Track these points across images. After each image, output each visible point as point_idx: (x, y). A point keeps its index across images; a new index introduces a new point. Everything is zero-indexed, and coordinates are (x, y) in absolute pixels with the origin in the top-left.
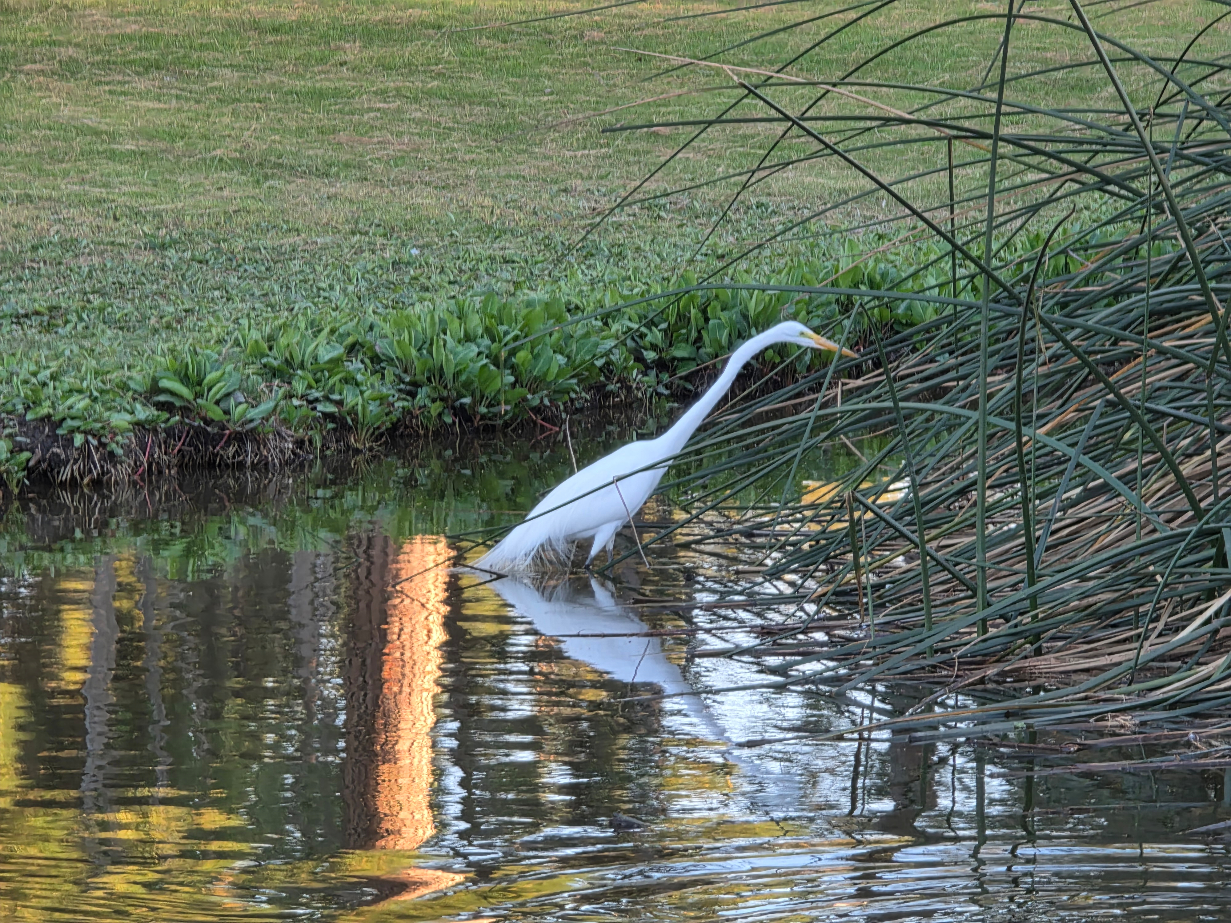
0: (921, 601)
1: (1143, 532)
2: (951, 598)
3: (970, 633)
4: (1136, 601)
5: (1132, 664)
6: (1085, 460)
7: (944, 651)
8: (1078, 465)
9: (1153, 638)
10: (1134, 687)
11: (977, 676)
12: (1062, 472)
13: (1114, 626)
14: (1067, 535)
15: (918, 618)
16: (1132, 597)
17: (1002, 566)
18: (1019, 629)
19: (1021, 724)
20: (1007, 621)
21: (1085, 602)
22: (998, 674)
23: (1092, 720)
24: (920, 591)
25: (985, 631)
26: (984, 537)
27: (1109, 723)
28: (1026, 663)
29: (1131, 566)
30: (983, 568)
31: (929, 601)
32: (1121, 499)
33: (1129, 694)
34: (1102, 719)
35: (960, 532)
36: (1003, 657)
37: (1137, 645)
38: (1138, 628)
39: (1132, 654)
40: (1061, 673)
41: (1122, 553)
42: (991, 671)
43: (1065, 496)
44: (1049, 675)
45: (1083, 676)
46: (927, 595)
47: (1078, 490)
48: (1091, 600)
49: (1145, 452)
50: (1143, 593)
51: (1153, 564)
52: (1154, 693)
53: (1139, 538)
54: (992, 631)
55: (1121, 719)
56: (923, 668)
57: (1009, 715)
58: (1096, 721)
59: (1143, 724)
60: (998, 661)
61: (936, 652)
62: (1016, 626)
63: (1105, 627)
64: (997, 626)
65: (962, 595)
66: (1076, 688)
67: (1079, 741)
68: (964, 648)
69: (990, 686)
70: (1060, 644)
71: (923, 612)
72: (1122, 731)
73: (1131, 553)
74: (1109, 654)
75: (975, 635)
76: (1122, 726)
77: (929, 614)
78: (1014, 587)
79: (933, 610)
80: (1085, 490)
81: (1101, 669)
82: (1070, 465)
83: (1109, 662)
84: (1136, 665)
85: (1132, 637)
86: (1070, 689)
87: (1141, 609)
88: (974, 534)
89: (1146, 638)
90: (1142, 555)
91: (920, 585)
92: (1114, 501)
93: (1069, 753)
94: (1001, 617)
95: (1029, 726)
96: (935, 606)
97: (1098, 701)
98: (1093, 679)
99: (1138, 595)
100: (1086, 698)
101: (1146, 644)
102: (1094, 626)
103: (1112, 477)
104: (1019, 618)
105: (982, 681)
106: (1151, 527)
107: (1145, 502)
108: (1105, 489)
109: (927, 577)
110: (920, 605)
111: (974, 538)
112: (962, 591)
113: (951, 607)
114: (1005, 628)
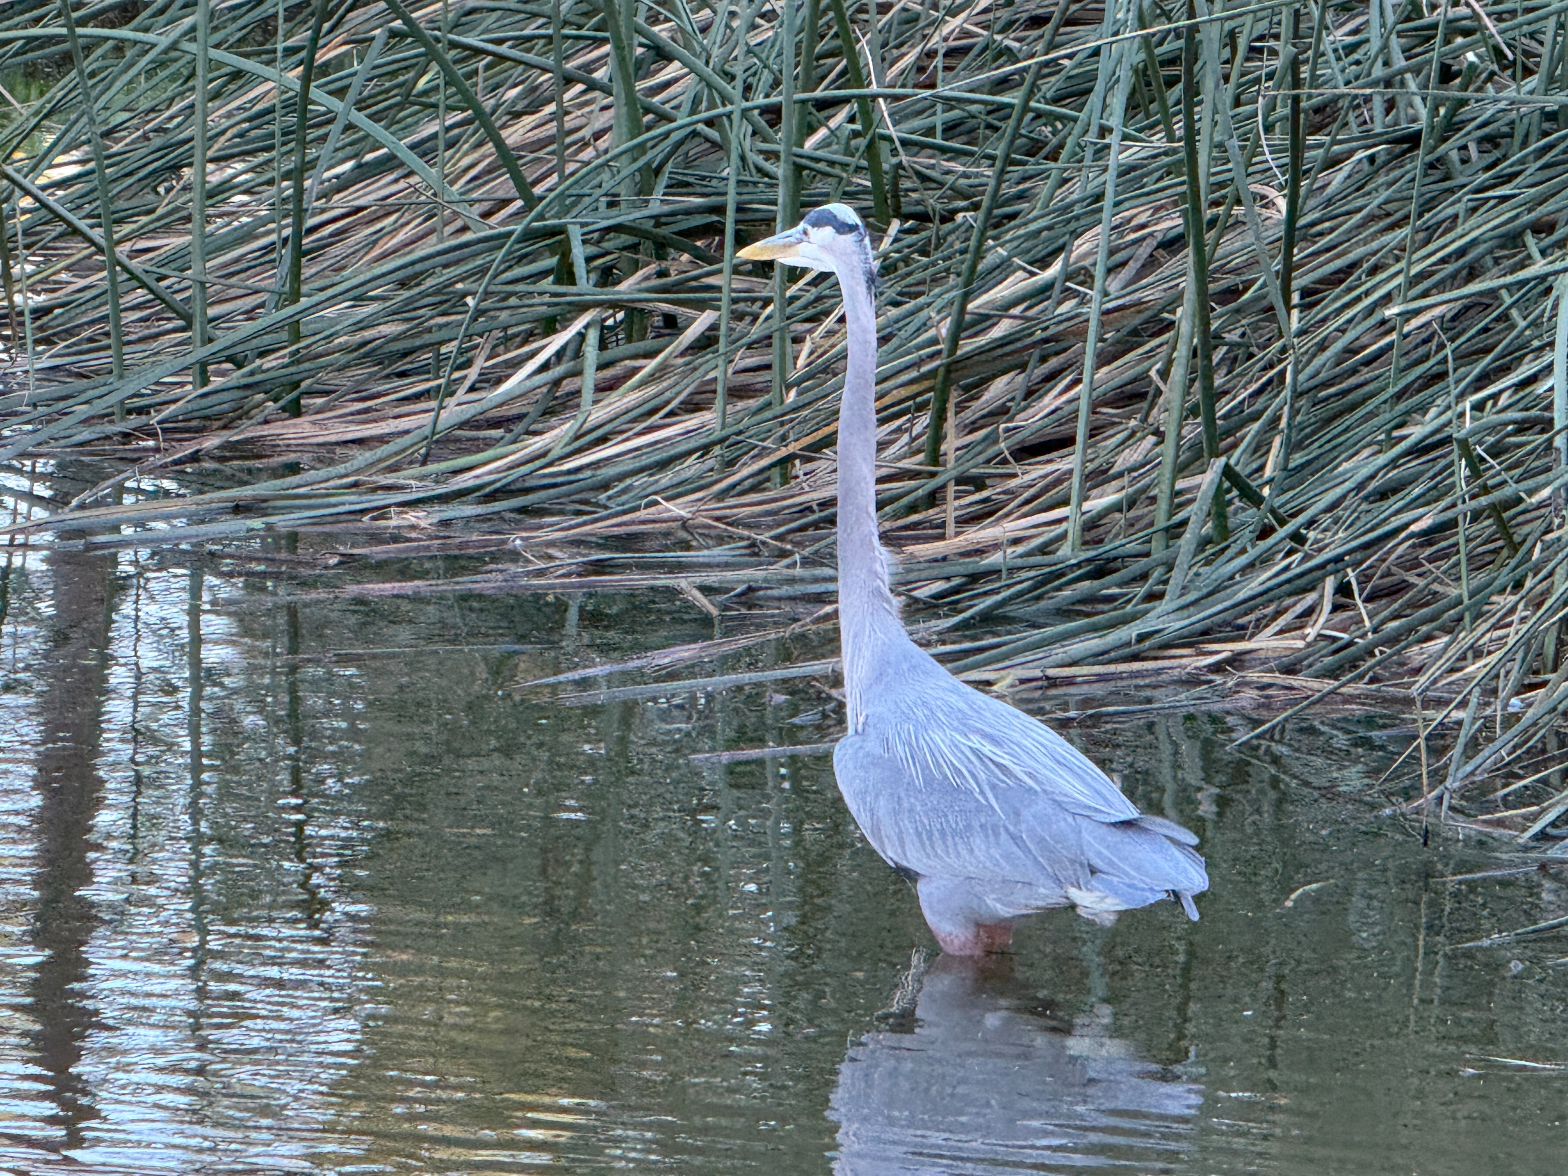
0: (107, 334)
1: (449, 230)
2: (153, 330)
3: (182, 384)
4: (435, 337)
5: (427, 431)
6: (359, 118)
7: (142, 411)
8: (350, 127)
9: (461, 394)
10: (432, 467)
11: (189, 449)
12: (324, 138)
13: (402, 375)
14: (331, 235)
15: (103, 359)
16: (429, 330)
17: (233, 280)
18: (258, 377)
19: (257, 523)
20: (240, 366)
21: (358, 337)
22: (221, 447)
23: (366, 519)
24: (104, 318)
25: (205, 382)
26: (203, 236)
27: (393, 523)
28: (266, 430)
29: (430, 282)
30: (202, 284)
31: (120, 335)
32: (413, 180)
33: (422, 478)
34: (382, 517)
35: (167, 229)
36: (233, 420)
37: (433, 404)
38: (438, 377)
39: (428, 418)
40: (319, 445)
41: (413, 263)
42: (211, 442)
43: (327, 175)
44: (301, 448)
45: (354, 451)
46: (117, 325)
47: (348, 165)
48: (368, 334)
49: (450, 108)
50: (447, 324)
51: (462, 280)
52: (460, 478)
53: (441, 240)
54: (217, 382)
55: (411, 517)
56: (108, 438)
57: (239, 509)
58: (374, 519)
59: (445, 523)
60: (225, 427)
61: (130, 412)
62: (252, 373)
63: (388, 376)
64: (223, 374)
65: (170, 326)
66: (341, 469)
67: (342, 549)
68: (173, 407)
69: (208, 465)
70: (320, 401)
71: (110, 352)
72: (413, 535)
73: (428, 264)
74: (395, 417)
75: (189, 387)
76: (413, 527)
77: (120, 355)
78: (250, 314)
79: (126, 349)
80: (359, 166)
81: (382, 439)
82: (335, 128)
83: (393, 430)
84: (433, 433)
85: (428, 391)
86: (333, 470)
87: (444, 350)
88: (189, 233)
89: (452, 394)
90: (446, 266)
91: (106, 310)
92: (402, 184)
93: (326, 567)
94: (229, 359)
95: (269, 527)
96: (129, 343)
97: (374, 490)
98: (368, 454)
99: (441, 327)
100: (356, 485)
101: (451, 402)
102: (371, 375)
103: (401, 146)
104: (258, 362)
105: (195, 457)
106: (459, 223)
107: (452, 183)
108: (389, 163)
109: (117, 296)
110: (105, 342)
111: (188, 238)
112: (169, 319)
113: (154, 345)
114: (237, 377)
